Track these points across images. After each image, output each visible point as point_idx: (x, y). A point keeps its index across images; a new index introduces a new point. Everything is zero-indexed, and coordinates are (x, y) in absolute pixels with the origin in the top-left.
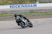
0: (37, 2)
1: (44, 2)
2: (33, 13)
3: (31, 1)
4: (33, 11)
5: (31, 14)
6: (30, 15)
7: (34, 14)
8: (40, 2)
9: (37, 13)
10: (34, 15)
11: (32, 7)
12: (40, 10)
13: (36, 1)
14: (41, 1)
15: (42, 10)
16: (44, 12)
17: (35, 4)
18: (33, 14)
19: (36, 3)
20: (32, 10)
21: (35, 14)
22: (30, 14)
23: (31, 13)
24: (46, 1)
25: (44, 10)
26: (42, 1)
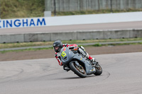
0: (45, 13)
1: (65, 11)
2: (37, 41)
3: (31, 10)
4: (36, 37)
5: (31, 46)
6: (28, 48)
7: (38, 45)
8: (55, 13)
9: (47, 43)
10: (39, 49)
11: (32, 26)
12: (56, 34)
13: (44, 10)
14: (57, 10)
15: (61, 34)
16: (67, 39)
17: (41, 19)
18: (35, 45)
19: (43, 16)
20: (34, 35)
21: (41, 45)
22: (29, 46)
23: (30, 43)
24: (71, 10)
25: (66, 33)
26: (61, 10)
